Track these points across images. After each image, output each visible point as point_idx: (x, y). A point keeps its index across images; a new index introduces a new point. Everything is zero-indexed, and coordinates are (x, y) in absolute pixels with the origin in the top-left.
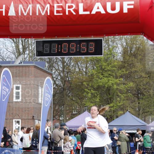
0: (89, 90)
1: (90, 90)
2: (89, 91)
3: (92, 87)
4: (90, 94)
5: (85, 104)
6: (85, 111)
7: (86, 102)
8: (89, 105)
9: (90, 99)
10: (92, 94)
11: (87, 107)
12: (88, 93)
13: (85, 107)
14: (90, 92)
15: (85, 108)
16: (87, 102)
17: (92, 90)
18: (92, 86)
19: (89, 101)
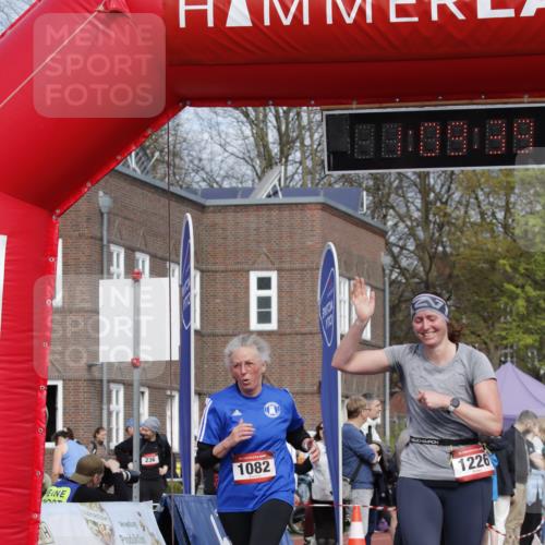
0: (517, 287)
1: (523, 287)
2: (519, 291)
3: (528, 277)
4: (521, 303)
5: (504, 338)
6: (504, 363)
7: (506, 329)
8: (520, 340)
9: (522, 318)
10: (528, 300)
11: (512, 347)
12: (513, 297)
13: (506, 348)
14: (522, 295)
15: (503, 351)
16: (511, 329)
17: (528, 288)
18: (529, 275)
19: (518, 326)
